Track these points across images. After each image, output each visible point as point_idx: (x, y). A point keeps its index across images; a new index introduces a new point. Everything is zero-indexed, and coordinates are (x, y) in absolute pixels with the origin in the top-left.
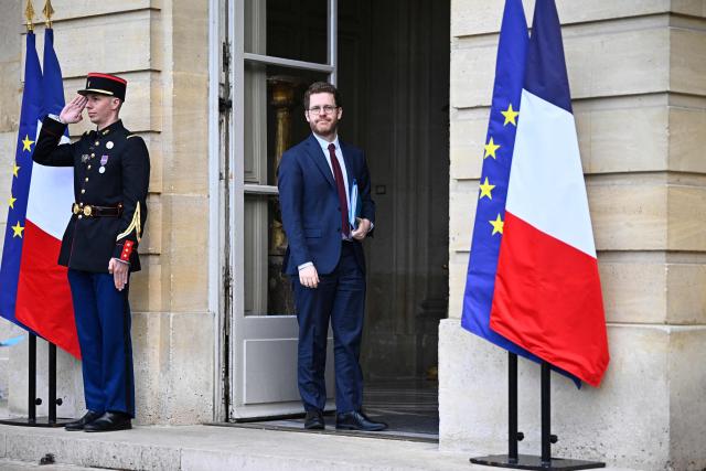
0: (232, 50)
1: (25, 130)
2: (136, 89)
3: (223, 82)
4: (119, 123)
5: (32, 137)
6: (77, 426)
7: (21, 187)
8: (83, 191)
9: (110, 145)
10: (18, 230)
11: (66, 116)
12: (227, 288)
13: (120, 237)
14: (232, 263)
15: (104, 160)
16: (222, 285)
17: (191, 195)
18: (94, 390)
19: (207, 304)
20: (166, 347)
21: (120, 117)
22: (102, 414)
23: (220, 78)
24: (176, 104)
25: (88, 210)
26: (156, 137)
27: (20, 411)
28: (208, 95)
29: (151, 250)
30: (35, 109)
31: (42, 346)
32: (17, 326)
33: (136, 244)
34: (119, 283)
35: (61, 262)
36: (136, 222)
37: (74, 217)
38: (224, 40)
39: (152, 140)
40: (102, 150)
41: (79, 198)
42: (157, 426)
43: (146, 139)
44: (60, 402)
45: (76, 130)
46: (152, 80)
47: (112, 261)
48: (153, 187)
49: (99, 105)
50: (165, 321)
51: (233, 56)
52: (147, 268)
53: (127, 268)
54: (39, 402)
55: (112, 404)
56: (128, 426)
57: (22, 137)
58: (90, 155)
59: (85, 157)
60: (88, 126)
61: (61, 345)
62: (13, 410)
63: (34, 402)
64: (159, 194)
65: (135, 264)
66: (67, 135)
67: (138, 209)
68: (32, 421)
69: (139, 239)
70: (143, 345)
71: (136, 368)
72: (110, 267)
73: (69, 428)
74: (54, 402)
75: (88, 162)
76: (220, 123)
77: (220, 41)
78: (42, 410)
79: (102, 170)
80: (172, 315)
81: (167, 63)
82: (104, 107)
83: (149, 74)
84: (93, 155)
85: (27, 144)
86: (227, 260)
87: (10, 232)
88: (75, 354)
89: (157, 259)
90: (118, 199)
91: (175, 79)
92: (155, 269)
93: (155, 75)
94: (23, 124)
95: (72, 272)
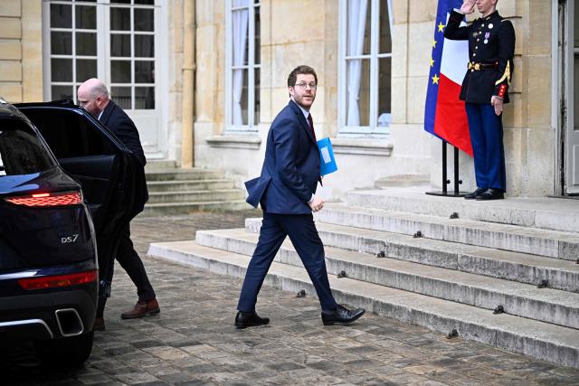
1: (440, 19)
4: (496, 12)
5: (444, 23)
6: (472, 196)
7: (437, 53)
8: (474, 55)
9: (491, 26)
10: (436, 79)
11: (464, 10)
12: (563, 113)
13: (497, 83)
14: (566, 97)
15: (487, 35)
16: (560, 111)
17: (540, 55)
18: (481, 175)
19: (550, 123)
20: (525, 150)
22: (487, 189)
25: (477, 67)
26: (519, 20)
27: (438, 188)
29: (516, 90)
30: (446, 5)
31: (450, 149)
32: (435, 137)
33: (507, 87)
34: (497, 111)
35: (461, 98)
36: (507, 73)
37: (469, 71)
39: (516, 22)
40: (486, 29)
41: (472, 59)
42: (519, 198)
43: (513, 21)
44: (461, 182)
45: (470, 18)
47: (493, 98)
48: (517, 51)
49: (484, 1)
50: (524, 134)
52: (513, 101)
53: (502, 102)
54: (449, 182)
55: (492, 184)
56: (502, 197)
57: (438, 23)
58: (478, 32)
59: (475, 34)
60: (478, 15)
61: (461, 148)
62: (433, 187)
63: (446, 182)
64: (520, 55)
65: (506, 99)
67: (508, 65)
68: (445, 193)
69: (509, 84)
70: (511, 148)
71: (506, 162)
72: (492, 101)
73: (466, 198)
74: (458, 182)
75: (477, 37)
76: (559, 10)
78: (451, 187)
79: (486, 42)
80: (529, 130)
82: (487, 3)
84: (480, 33)
85: (441, 27)
86: (563, 95)
87: (431, 80)
88: (470, 154)
89: (519, 96)
90: (496, 59)
92: (518, 102)
94: (439, 15)
95: (468, 104)
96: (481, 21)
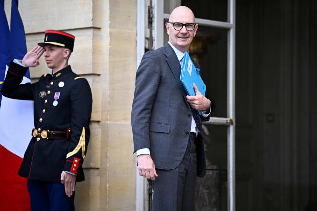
0: (155, 12)
2: (82, 42)
3: (148, 36)
4: (68, 68)
8: (41, 119)
9: (62, 84)
11: (26, 61)
13: (69, 155)
15: (57, 96)
16: (146, 192)
21: (69, 63)
23: (145, 34)
24: (112, 53)
25: (44, 134)
26: (97, 78)
28: (136, 46)
29: (92, 165)
33: (81, 161)
34: (68, 191)
35: (21, 174)
36: (82, 143)
37: (34, 140)
38: (148, 5)
39: (94, 81)
40: (56, 88)
41: (37, 125)
43: (89, 80)
46: (94, 35)
47: (64, 173)
48: (94, 117)
49: (54, 54)
51: (155, 16)
52: (89, 179)
53: (75, 179)
58: (46, 92)
59: (43, 94)
64: (98, 122)
65: (80, 176)
66: (29, 77)
67: (83, 133)
69: (84, 157)
72: (62, 179)
75: (45, 98)
77: (145, 5)
79: (56, 103)
81: (105, 22)
82: (58, 56)
83: (92, 30)
84: (49, 92)
89: (96, 172)
90: (68, 125)
91: (111, 34)
92: (95, 180)
93: (96, 31)
95: (30, 182)
96: (49, 77)
